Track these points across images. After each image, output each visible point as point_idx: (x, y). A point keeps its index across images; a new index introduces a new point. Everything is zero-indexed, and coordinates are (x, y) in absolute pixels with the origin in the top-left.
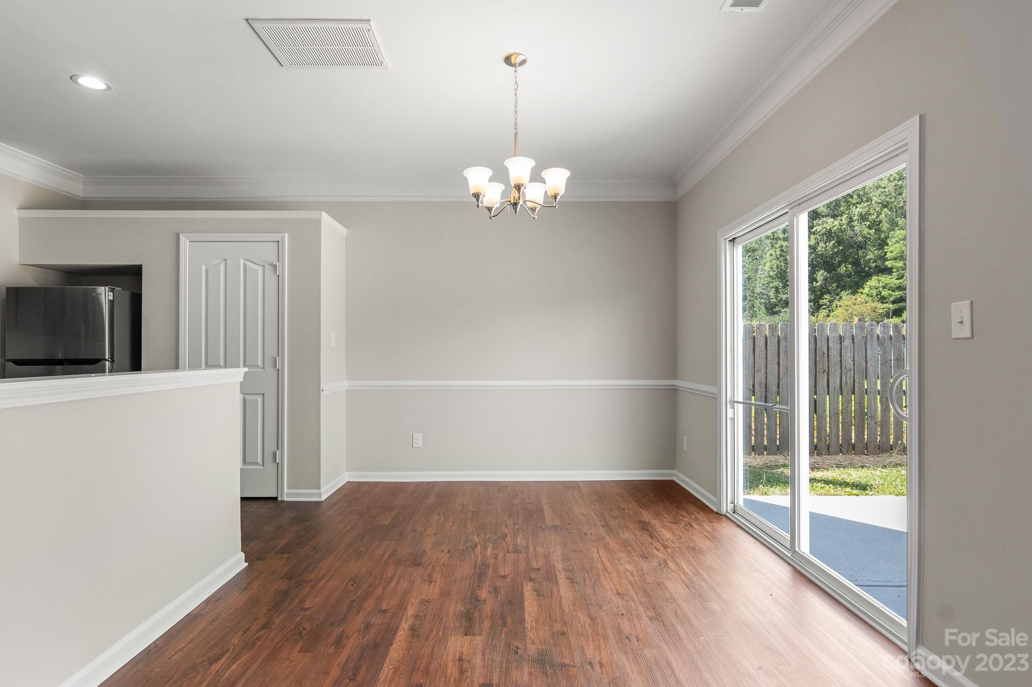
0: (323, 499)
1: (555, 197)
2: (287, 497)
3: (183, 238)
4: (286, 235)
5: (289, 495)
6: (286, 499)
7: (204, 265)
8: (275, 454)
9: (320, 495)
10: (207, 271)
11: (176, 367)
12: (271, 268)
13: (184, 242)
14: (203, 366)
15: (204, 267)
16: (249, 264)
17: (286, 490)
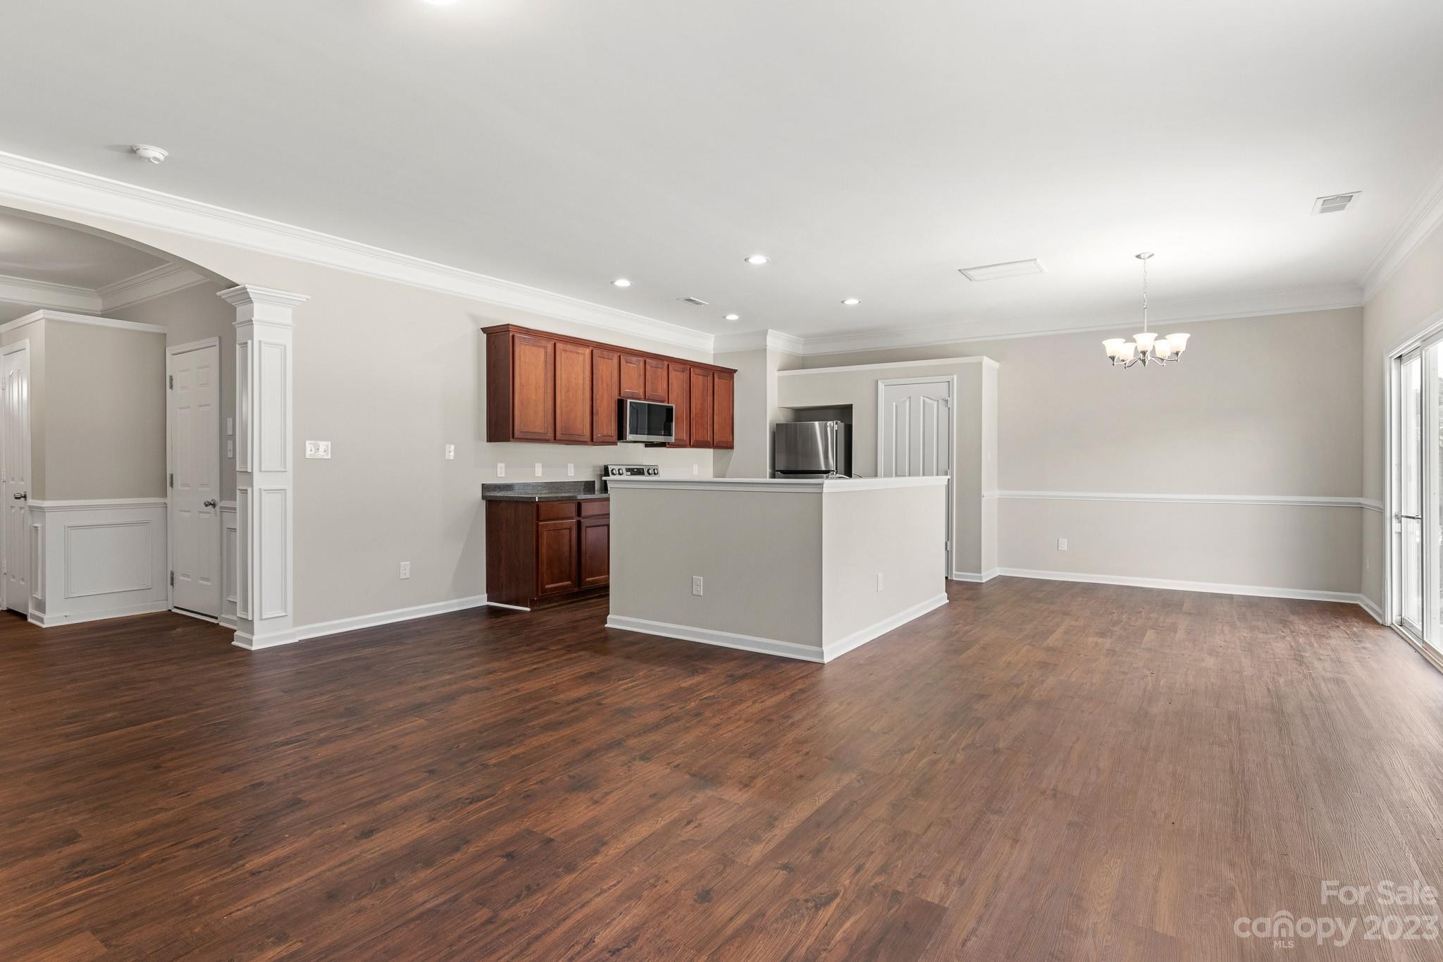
0: (984, 581)
1: (1177, 354)
3: (880, 383)
4: (955, 376)
5: (956, 576)
6: (955, 579)
7: (895, 402)
9: (981, 578)
10: (897, 406)
11: (876, 475)
12: (944, 402)
13: (881, 386)
14: (894, 475)
15: (894, 404)
16: (927, 400)
17: (954, 572)
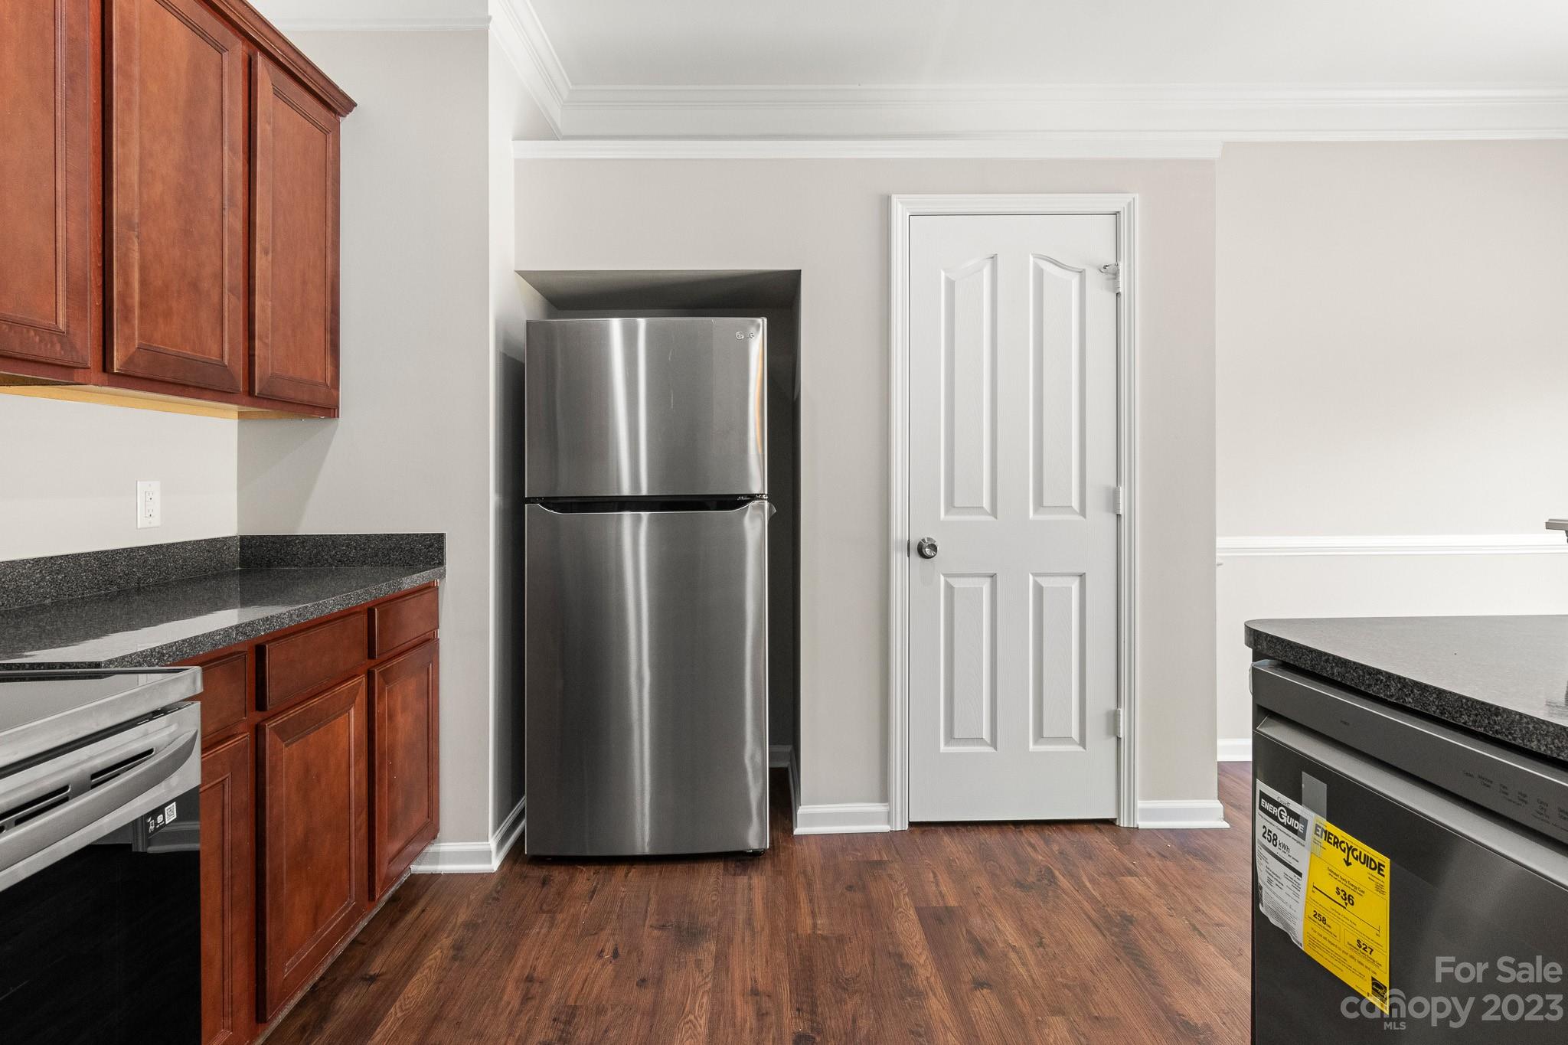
2: (1143, 819)
3: (900, 206)
4: (1138, 197)
5: (1149, 814)
6: (1142, 824)
7: (944, 270)
8: (1115, 717)
10: (951, 284)
12: (1101, 278)
13: (903, 215)
15: (943, 274)
16: (1048, 268)
17: (1137, 804)
